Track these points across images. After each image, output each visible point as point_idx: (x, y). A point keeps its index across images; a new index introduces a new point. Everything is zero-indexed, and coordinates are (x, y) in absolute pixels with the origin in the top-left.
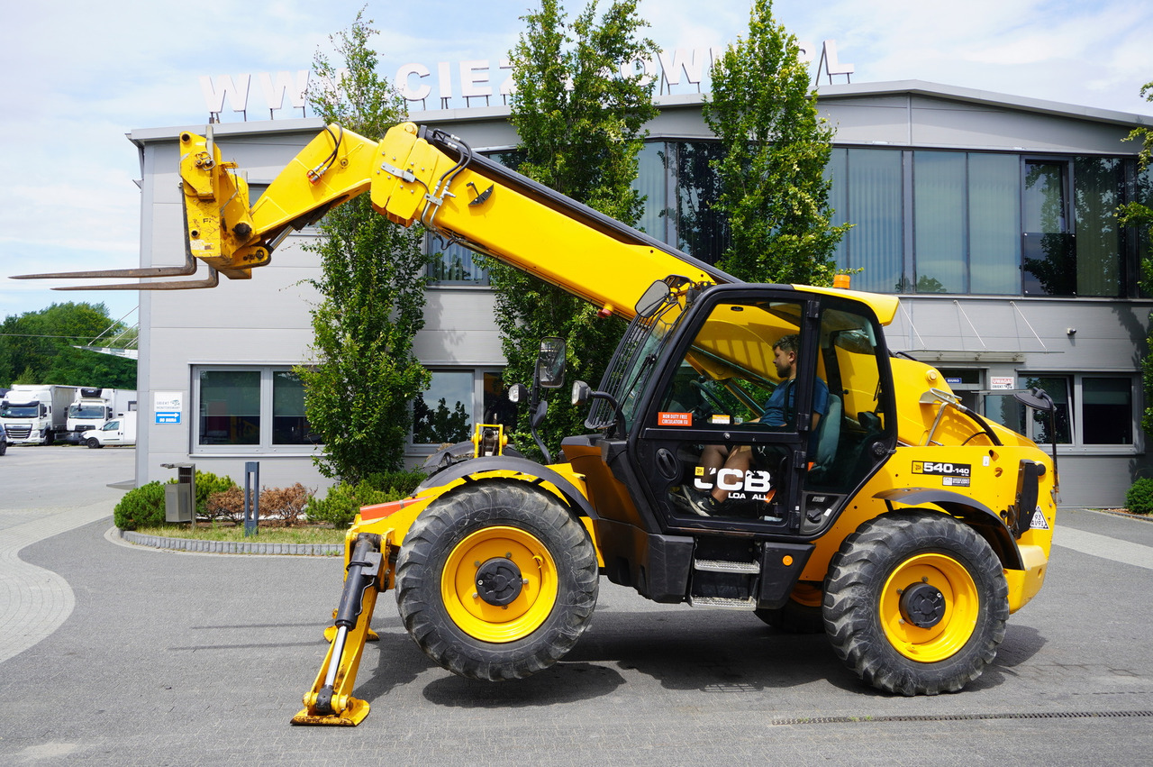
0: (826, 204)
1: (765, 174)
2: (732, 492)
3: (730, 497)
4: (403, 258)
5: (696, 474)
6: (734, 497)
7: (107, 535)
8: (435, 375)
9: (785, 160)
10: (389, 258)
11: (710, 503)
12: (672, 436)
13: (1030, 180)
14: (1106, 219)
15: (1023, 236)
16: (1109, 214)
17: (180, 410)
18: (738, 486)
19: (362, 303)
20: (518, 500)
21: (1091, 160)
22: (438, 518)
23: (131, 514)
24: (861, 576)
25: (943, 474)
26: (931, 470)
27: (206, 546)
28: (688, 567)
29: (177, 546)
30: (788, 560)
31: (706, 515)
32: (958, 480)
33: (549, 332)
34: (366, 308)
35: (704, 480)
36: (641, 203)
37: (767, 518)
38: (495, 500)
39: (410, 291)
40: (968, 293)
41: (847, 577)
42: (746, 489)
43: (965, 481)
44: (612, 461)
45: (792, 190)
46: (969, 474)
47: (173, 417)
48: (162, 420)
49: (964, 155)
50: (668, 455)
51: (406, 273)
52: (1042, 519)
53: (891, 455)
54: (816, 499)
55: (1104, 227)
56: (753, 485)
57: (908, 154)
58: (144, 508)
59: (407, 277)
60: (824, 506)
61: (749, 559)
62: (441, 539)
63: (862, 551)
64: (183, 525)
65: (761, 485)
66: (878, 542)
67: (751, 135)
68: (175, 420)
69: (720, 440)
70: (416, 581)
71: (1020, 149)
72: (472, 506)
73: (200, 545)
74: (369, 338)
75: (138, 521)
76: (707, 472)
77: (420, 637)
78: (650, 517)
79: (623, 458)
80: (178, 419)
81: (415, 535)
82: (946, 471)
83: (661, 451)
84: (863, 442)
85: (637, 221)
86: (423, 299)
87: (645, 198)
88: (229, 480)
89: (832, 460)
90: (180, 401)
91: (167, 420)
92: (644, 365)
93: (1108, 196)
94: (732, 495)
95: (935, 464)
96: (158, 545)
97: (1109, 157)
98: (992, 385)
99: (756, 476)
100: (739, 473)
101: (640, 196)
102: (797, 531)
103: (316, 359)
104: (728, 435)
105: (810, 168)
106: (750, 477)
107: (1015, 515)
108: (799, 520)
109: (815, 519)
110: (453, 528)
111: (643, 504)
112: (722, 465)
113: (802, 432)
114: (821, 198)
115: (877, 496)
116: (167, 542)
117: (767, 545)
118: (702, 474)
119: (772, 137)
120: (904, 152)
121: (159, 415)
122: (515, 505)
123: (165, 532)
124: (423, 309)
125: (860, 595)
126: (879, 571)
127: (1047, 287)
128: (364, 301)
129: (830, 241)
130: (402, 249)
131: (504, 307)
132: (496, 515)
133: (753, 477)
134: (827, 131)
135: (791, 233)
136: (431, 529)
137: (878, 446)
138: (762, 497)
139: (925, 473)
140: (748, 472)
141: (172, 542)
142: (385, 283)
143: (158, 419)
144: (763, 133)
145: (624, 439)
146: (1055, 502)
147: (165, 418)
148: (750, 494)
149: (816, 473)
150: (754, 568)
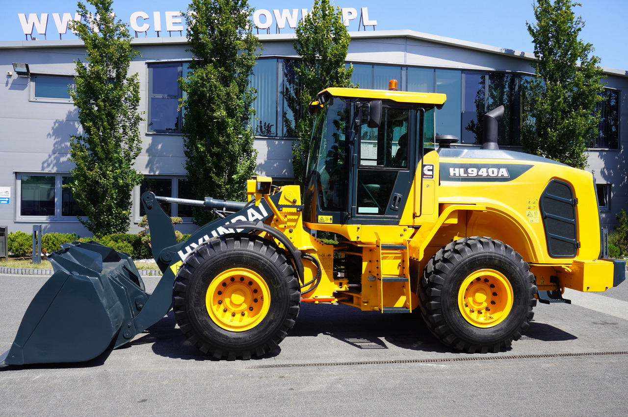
15: (462, 113)
17: (9, 197)
49: (433, 70)
68: (6, 202)
71: (462, 68)
90: (10, 192)
91: (2, 202)
120: (403, 68)
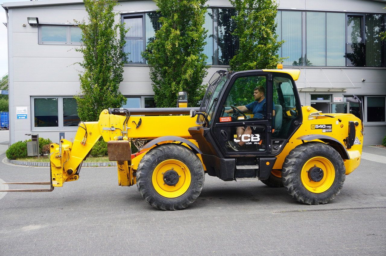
0: (275, 33)
1: (252, 21)
2: (247, 142)
3: (246, 144)
4: (115, 54)
5: (234, 137)
6: (248, 144)
7: (3, 161)
8: (128, 99)
9: (260, 16)
10: (110, 54)
11: (238, 147)
12: (225, 125)
13: (349, 23)
14: (376, 37)
15: (346, 44)
16: (377, 35)
17: (27, 113)
18: (249, 140)
19: (100, 72)
20: (172, 150)
21: (370, 15)
22: (147, 161)
23: (14, 153)
24: (293, 170)
25: (322, 128)
26: (318, 127)
27: (46, 164)
28: (234, 169)
29: (34, 165)
30: (268, 163)
31: (237, 150)
32: (328, 130)
33: (172, 82)
34: (102, 73)
35: (237, 139)
36: (206, 32)
37: (260, 150)
38: (165, 152)
39: (118, 67)
40: (326, 66)
41: (288, 171)
42: (252, 141)
43: (330, 130)
44: (205, 135)
45: (263, 27)
46: (332, 128)
47: (24, 116)
48: (19, 118)
49: (325, 14)
50: (224, 132)
51: (116, 60)
52: (358, 141)
53: (301, 125)
54: (276, 142)
55: (375, 40)
56: (254, 139)
57: (304, 13)
58: (19, 151)
59: (116, 61)
60: (279, 144)
61: (254, 164)
62: (149, 167)
63: (292, 162)
64: (34, 157)
65: (257, 139)
66: (296, 157)
67: (246, 6)
68: (25, 118)
69: (242, 125)
70: (144, 183)
71: (346, 11)
72: (157, 155)
73: (44, 164)
74: (104, 85)
75: (17, 156)
76: (238, 136)
77: (149, 200)
78: (220, 153)
79: (209, 134)
80: (26, 117)
81: (140, 168)
82: (323, 127)
83: (222, 130)
84: (291, 121)
85: (204, 39)
86: (123, 70)
87: (207, 31)
88: (49, 140)
89: (281, 128)
90: (27, 110)
91: (22, 117)
92: (214, 102)
93: (377, 29)
94: (247, 143)
95: (319, 125)
96: (26, 164)
97: (377, 14)
98: (334, 100)
99: (255, 136)
100: (249, 136)
101: (206, 30)
102: (270, 153)
103: (82, 93)
104: (244, 123)
105: (270, 19)
106: (253, 136)
107: (348, 140)
108: (271, 150)
109: (276, 149)
110: (152, 163)
111: (217, 149)
112: (243, 134)
113: (269, 120)
114: (273, 29)
115: (298, 139)
116: (30, 163)
117: (261, 159)
118: (236, 137)
119: (254, 7)
120: (303, 12)
121: (18, 116)
122: (172, 152)
123: (29, 160)
124: (123, 74)
125: (294, 176)
126: (298, 167)
127: (354, 63)
128: (101, 70)
129: (277, 47)
130: (115, 51)
131: (153, 73)
132: (166, 156)
133: (254, 136)
134: (275, 5)
135: (262, 44)
136: (145, 165)
137: (296, 122)
138: (257, 143)
139: (316, 129)
140: (252, 135)
141: (32, 163)
142: (109, 64)
143: (18, 117)
144: (251, 5)
145: (209, 128)
146: (363, 135)
147: (21, 117)
148: (253, 142)
149: (275, 133)
150: (256, 167)
